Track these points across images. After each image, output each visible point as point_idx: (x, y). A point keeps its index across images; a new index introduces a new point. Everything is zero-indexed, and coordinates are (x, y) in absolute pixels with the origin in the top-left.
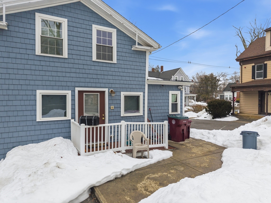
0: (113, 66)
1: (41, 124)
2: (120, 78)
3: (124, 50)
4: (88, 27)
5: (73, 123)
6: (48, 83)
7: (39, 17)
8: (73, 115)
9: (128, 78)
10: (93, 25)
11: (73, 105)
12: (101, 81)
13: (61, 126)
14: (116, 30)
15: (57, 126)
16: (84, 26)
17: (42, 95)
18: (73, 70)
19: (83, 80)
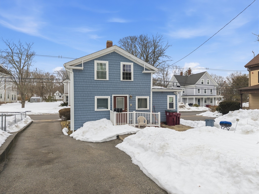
0: (131, 82)
1: (96, 112)
2: (135, 89)
3: (138, 73)
4: (118, 64)
5: (111, 112)
6: (100, 93)
7: (96, 62)
8: (111, 108)
9: (140, 89)
10: (121, 62)
11: (111, 103)
12: (125, 91)
13: (106, 113)
14: (133, 63)
15: (104, 113)
16: (116, 63)
17: (97, 99)
18: (111, 86)
19: (116, 91)
